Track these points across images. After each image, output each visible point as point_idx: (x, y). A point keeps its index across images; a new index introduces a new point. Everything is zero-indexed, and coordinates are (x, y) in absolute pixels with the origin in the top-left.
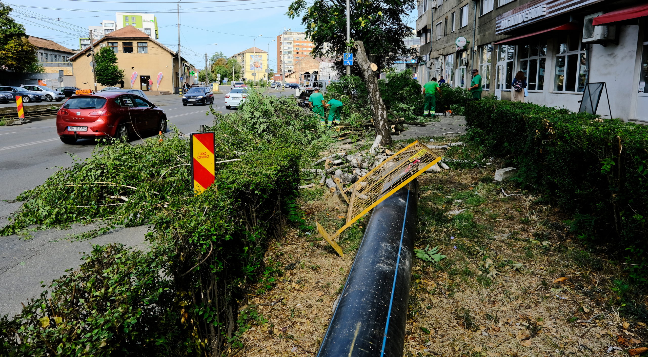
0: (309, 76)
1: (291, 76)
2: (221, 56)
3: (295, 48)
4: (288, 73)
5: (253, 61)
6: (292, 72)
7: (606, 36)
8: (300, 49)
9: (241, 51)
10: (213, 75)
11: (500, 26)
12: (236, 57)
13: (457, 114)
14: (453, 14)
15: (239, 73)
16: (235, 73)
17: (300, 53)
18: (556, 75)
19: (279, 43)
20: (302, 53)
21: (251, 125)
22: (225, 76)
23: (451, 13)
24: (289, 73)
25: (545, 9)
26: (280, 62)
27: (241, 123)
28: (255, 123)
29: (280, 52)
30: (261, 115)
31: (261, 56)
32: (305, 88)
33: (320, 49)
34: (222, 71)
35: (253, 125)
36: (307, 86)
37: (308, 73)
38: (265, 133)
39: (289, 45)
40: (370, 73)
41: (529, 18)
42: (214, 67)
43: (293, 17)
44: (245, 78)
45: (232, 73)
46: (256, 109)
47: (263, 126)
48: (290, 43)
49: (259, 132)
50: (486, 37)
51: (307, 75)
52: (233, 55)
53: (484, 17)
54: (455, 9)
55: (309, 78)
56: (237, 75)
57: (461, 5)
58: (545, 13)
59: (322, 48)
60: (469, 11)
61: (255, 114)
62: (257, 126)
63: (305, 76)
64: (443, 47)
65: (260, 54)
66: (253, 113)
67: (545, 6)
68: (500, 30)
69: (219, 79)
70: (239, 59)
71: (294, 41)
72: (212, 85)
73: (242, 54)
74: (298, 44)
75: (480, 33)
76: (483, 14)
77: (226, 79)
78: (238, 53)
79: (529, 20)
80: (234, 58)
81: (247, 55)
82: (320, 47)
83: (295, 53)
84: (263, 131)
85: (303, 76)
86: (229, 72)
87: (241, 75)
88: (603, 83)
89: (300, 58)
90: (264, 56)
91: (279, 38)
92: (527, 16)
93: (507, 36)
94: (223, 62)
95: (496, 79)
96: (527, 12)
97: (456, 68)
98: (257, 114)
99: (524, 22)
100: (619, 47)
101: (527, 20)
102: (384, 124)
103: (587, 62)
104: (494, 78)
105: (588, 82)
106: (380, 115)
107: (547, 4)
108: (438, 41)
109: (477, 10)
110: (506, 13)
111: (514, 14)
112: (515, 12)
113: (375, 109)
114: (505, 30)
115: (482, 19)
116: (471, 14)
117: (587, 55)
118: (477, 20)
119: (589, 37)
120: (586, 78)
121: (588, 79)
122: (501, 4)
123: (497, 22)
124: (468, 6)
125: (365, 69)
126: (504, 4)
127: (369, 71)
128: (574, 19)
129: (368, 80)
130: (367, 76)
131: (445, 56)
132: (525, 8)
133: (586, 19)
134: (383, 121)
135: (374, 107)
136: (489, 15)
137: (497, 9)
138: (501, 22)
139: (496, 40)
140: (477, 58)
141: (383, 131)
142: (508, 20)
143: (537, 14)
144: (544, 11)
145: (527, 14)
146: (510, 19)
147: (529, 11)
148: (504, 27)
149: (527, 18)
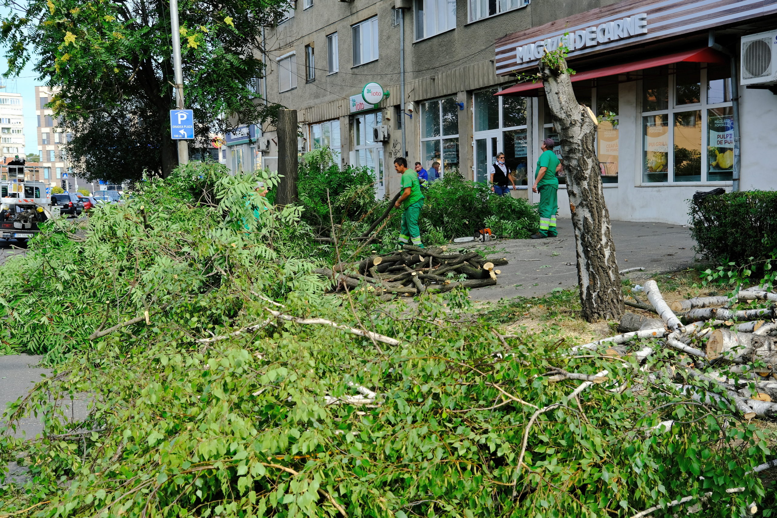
11: (515, 57)
14: (329, 37)
18: (645, 153)
23: (323, 34)
25: (644, 23)
40: (586, 129)
41: (602, 39)
50: (439, 81)
53: (429, 43)
54: (338, 27)
57: (353, 20)
58: (645, 30)
60: (380, 31)
64: (305, 105)
67: (645, 16)
68: (515, 64)
75: (419, 73)
76: (425, 37)
79: (599, 44)
92: (593, 36)
95: (474, 166)
96: (594, 29)
97: (350, 149)
99: (584, 48)
101: (594, 43)
102: (612, 255)
103: (736, 124)
104: (469, 165)
105: (739, 162)
106: (605, 234)
107: (649, 13)
108: (287, 94)
109: (406, 29)
110: (527, 32)
111: (550, 32)
112: (553, 28)
113: (594, 220)
114: (525, 66)
115: (423, 45)
116: (389, 37)
117: (735, 109)
118: (409, 48)
119: (756, 75)
120: (737, 153)
121: (740, 156)
122: (478, 18)
123: (497, 50)
124: (380, 20)
125: (575, 121)
126: (488, 16)
127: (585, 126)
128: (716, 41)
129: (580, 148)
130: (580, 138)
131: (310, 124)
132: (584, 20)
133: (746, 41)
134: (609, 248)
135: (592, 215)
136: (446, 38)
137: (467, 26)
138: (514, 49)
139: (472, 88)
140: (415, 127)
141: (610, 272)
142: (538, 43)
143: (625, 31)
144: (643, 27)
145: (593, 32)
146: (542, 43)
147: (601, 27)
148: (526, 59)
149: (593, 39)
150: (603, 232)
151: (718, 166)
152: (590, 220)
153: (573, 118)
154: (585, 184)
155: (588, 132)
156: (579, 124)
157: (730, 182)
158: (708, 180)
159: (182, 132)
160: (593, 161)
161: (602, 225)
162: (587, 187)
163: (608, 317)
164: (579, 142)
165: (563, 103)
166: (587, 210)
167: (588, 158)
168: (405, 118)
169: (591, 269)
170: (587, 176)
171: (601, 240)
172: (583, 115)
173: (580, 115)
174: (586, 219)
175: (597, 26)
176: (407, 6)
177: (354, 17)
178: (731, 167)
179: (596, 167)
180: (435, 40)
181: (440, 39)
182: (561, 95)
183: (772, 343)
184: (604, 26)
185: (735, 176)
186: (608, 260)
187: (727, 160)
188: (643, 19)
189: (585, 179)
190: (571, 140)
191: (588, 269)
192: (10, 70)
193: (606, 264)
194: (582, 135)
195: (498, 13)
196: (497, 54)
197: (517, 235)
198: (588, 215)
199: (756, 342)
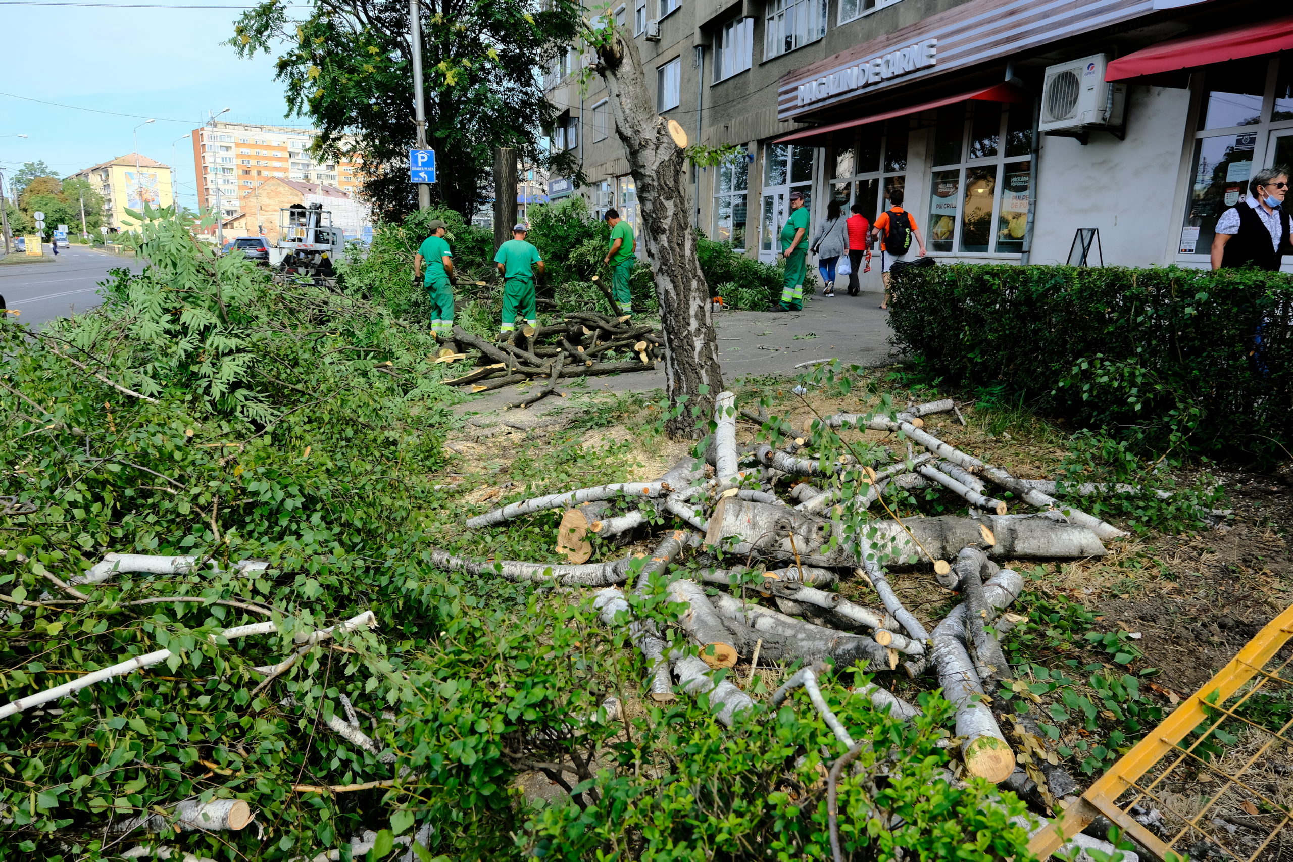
0: (302, 214)
1: (236, 224)
2: (43, 171)
3: (240, 161)
4: (227, 218)
5: (136, 187)
6: (235, 215)
7: (1107, 115)
8: (253, 162)
9: (101, 161)
10: (25, 218)
11: (796, 98)
12: (86, 175)
13: (736, 307)
15: (98, 213)
16: (88, 213)
17: (254, 173)
18: (932, 216)
19: (199, 147)
20: (259, 173)
21: (174, 363)
22: (62, 221)
24: (230, 218)
25: (933, 51)
26: (203, 192)
27: (125, 355)
28: (192, 357)
29: (201, 170)
30: (215, 320)
31: (154, 175)
32: (296, 245)
33: (334, 140)
34: (51, 207)
35: (183, 366)
36: (300, 240)
37: (299, 206)
38: (241, 393)
39: (225, 154)
40: (664, 155)
41: (886, 74)
42: (26, 197)
43: (251, 53)
44: (115, 226)
45: (79, 214)
46: (189, 296)
47: (231, 368)
48: (228, 148)
49: (216, 392)
50: (732, 130)
51: (298, 211)
52: (78, 172)
53: (725, 86)
55: (303, 220)
56: (92, 219)
57: (660, 61)
58: (933, 61)
59: (339, 139)
60: (682, 74)
61: (185, 317)
62: (206, 368)
63: (293, 214)
64: (614, 156)
65: (152, 171)
66: (176, 314)
67: (934, 42)
68: (796, 107)
69: (41, 225)
70: (95, 181)
71: (238, 145)
72: (23, 242)
73: (103, 170)
74: (246, 151)
75: (714, 120)
76: (723, 79)
77: (63, 228)
78: (93, 166)
79: (883, 80)
80: (82, 178)
81: (117, 174)
82: (334, 134)
83: (241, 172)
84: (234, 386)
85: (287, 214)
86: (70, 211)
87: (104, 219)
88: (1093, 231)
89: (255, 184)
90: (164, 176)
91: (197, 135)
92: (877, 69)
93: (801, 125)
94: (50, 186)
95: (761, 227)
96: (879, 61)
98: (193, 317)
99: (867, 85)
100: (1127, 145)
101: (877, 79)
102: (706, 345)
103: (1032, 182)
104: (755, 225)
105: (1032, 229)
106: (696, 316)
107: (939, 38)
108: (600, 144)
109: (706, 70)
110: (811, 67)
111: (833, 67)
112: (837, 62)
113: (678, 295)
114: (806, 108)
115: (720, 89)
116: (689, 80)
117: (1033, 164)
118: (707, 92)
119: (1058, 119)
120: (1030, 219)
121: (1033, 222)
122: (773, 54)
123: (781, 90)
124: (682, 61)
125: (646, 141)
126: (783, 52)
127: (661, 150)
128: (1015, 74)
129: (655, 184)
130: (655, 167)
131: (618, 177)
132: (869, 50)
133: (1052, 72)
134: (702, 336)
135: (675, 287)
136: (740, 80)
137: (762, 65)
138: (796, 89)
139: (763, 137)
140: (708, 181)
141: (703, 372)
142: (819, 81)
143: (911, 63)
144: (932, 56)
145: (878, 65)
146: (824, 80)
147: (885, 58)
148: (807, 101)
149: (877, 74)
150: (692, 311)
151: (1009, 236)
152: (673, 294)
153: (642, 135)
154: (664, 239)
155: (667, 158)
156: (652, 146)
157: (1019, 255)
158: (960, 251)
159: (422, 174)
160: (676, 205)
161: (691, 302)
162: (666, 244)
163: (695, 437)
164: (654, 174)
165: (627, 111)
166: (668, 279)
167: (667, 199)
168: (700, 172)
169: (676, 366)
170: (667, 227)
171: (689, 324)
172: (659, 133)
173: (655, 131)
174: (667, 292)
175: (881, 57)
176: (706, 43)
177: (660, 58)
178: (1022, 238)
179: (681, 215)
180: (731, 82)
181: (736, 81)
182: (623, 99)
183: (815, 529)
184: (889, 57)
185: (1025, 248)
186: (700, 353)
187: (1019, 228)
188: (932, 47)
189: (664, 231)
190: (642, 170)
191: (672, 364)
192: (291, 110)
193: (696, 360)
194: (657, 164)
195: (793, 48)
196: (780, 95)
197: (754, 306)
198: (670, 287)
199: (783, 527)
